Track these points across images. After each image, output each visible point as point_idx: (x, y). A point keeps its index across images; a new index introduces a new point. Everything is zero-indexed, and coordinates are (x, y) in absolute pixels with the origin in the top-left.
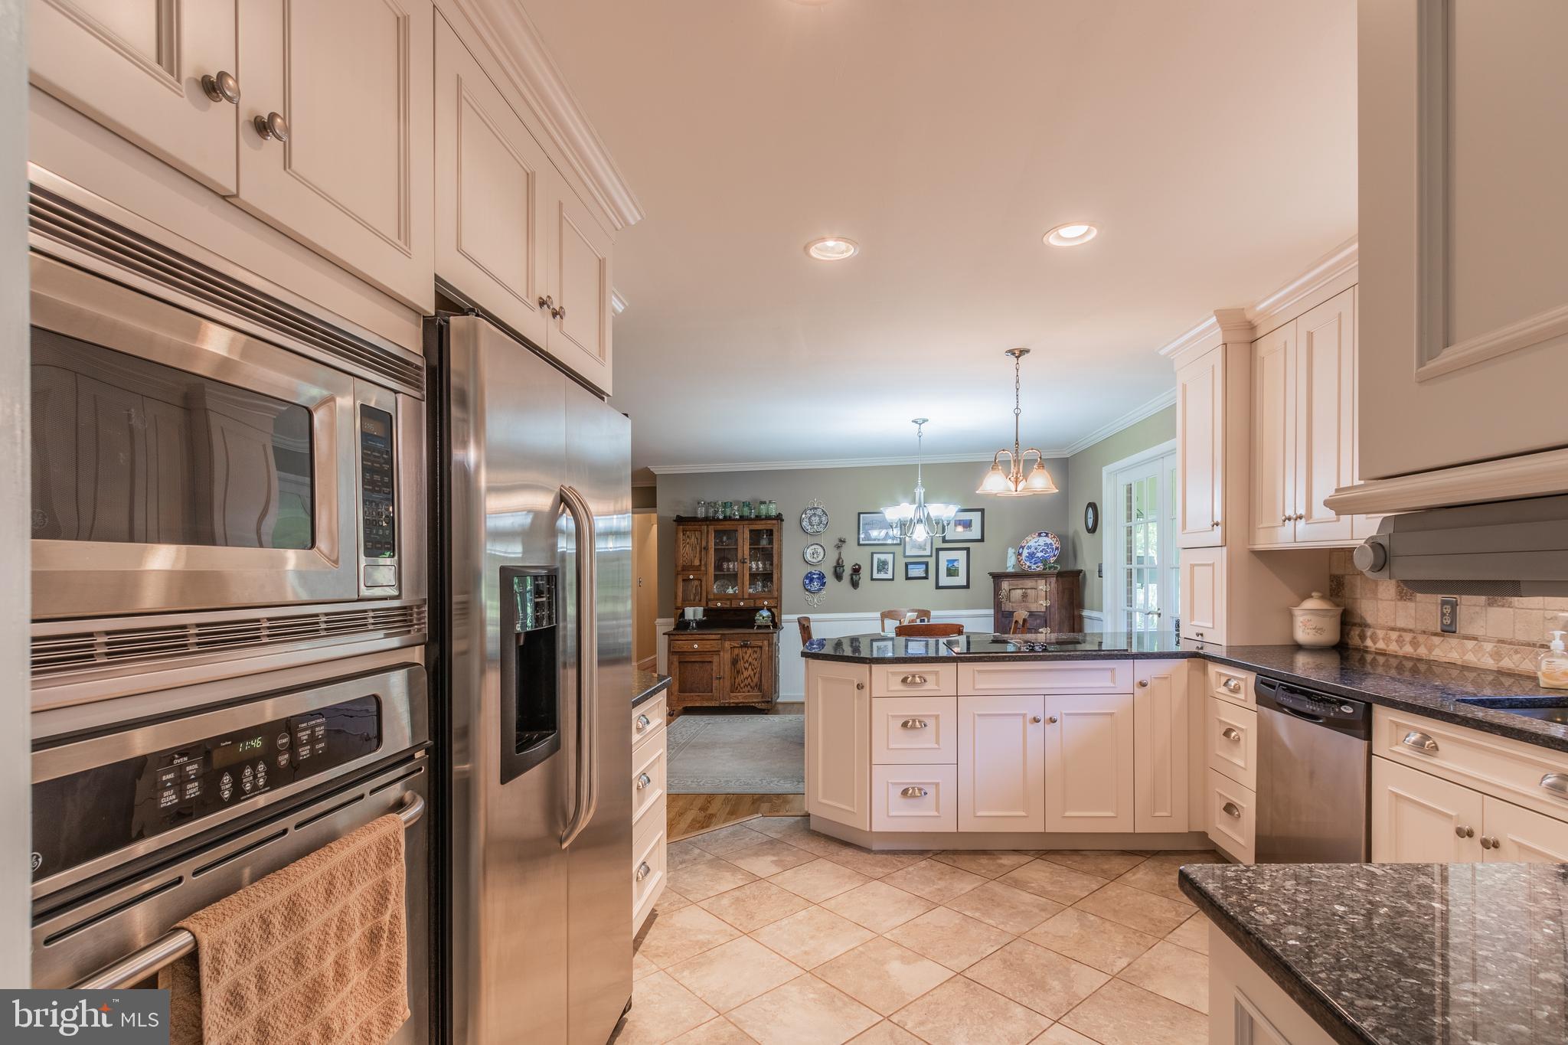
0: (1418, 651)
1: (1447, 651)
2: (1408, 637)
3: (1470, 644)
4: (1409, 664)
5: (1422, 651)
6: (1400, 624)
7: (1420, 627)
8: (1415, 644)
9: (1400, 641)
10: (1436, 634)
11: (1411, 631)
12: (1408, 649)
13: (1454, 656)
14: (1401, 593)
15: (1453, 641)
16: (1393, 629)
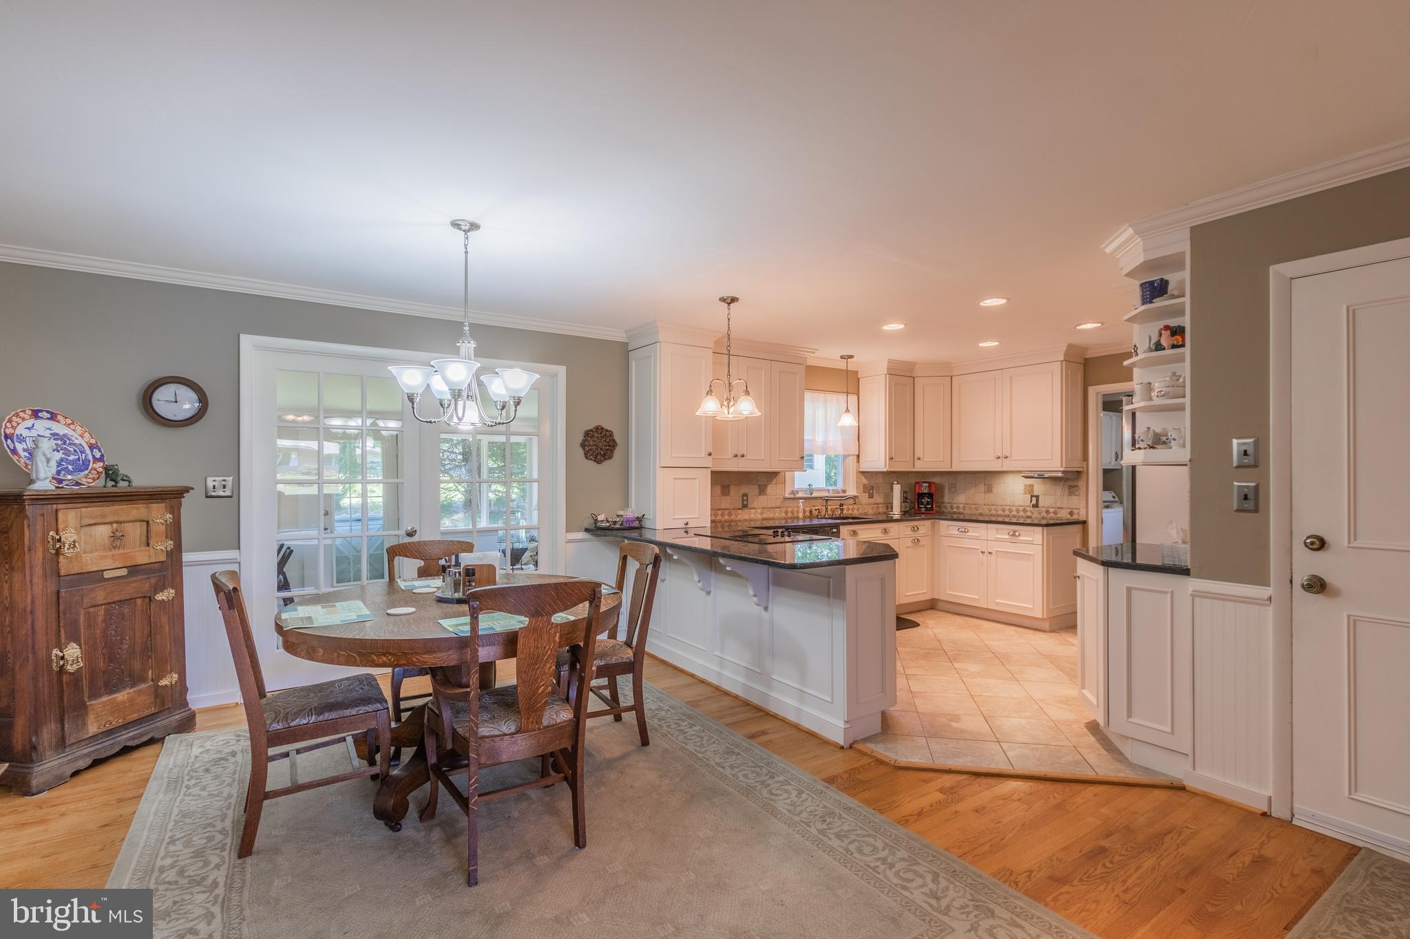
0: (731, 518)
1: (744, 515)
2: (726, 512)
3: (753, 511)
4: (727, 524)
5: (733, 517)
6: (723, 507)
7: (733, 507)
8: (730, 514)
9: (722, 515)
10: (740, 509)
11: (728, 509)
12: (727, 517)
13: (746, 517)
14: (723, 492)
15: (746, 511)
16: (719, 510)
